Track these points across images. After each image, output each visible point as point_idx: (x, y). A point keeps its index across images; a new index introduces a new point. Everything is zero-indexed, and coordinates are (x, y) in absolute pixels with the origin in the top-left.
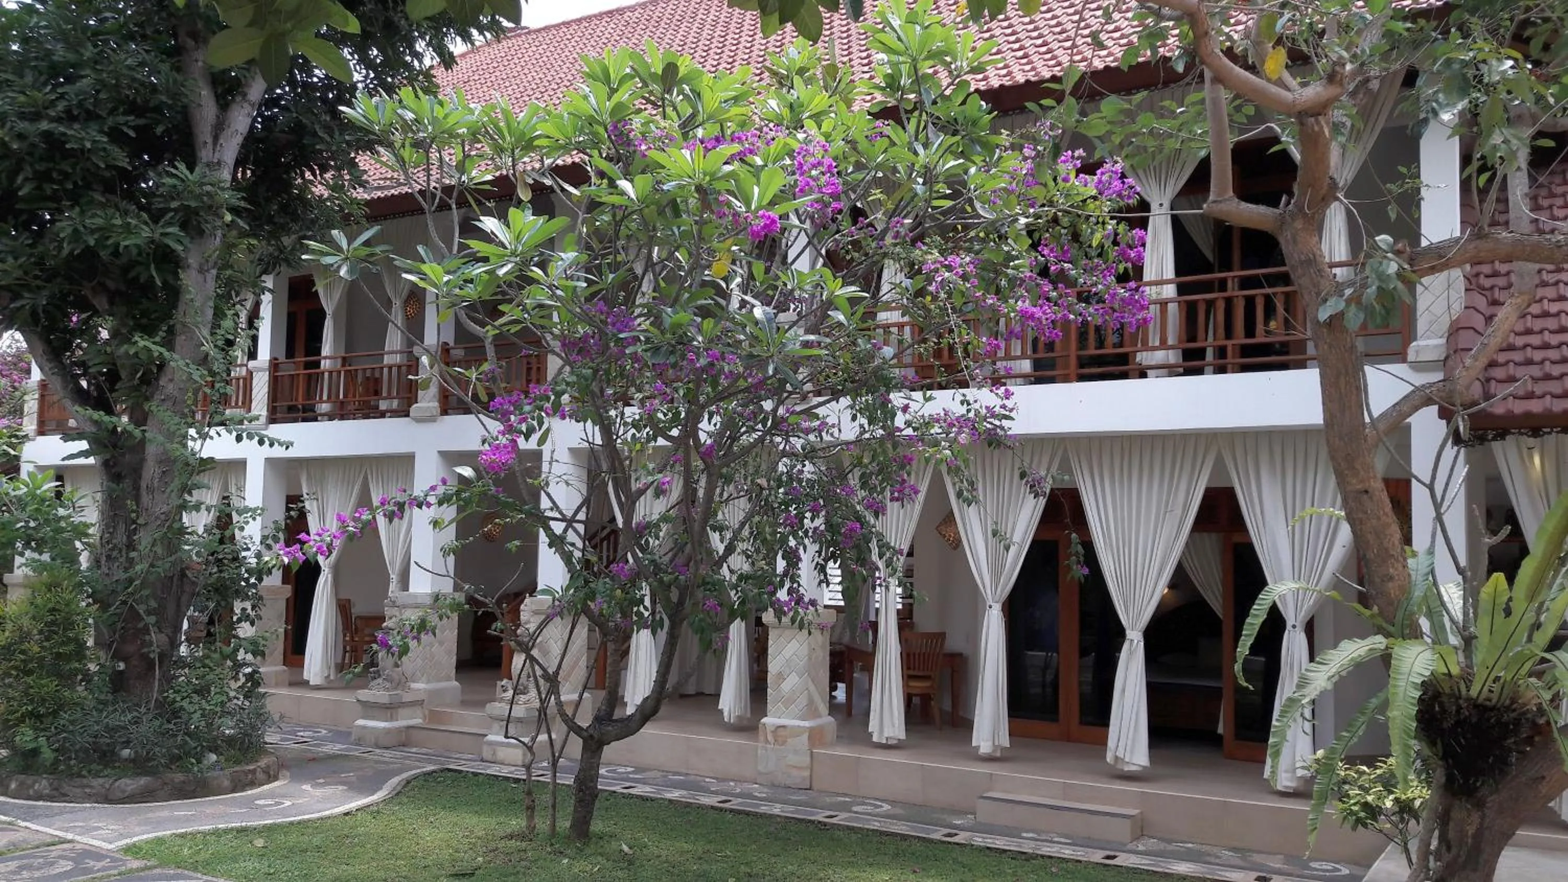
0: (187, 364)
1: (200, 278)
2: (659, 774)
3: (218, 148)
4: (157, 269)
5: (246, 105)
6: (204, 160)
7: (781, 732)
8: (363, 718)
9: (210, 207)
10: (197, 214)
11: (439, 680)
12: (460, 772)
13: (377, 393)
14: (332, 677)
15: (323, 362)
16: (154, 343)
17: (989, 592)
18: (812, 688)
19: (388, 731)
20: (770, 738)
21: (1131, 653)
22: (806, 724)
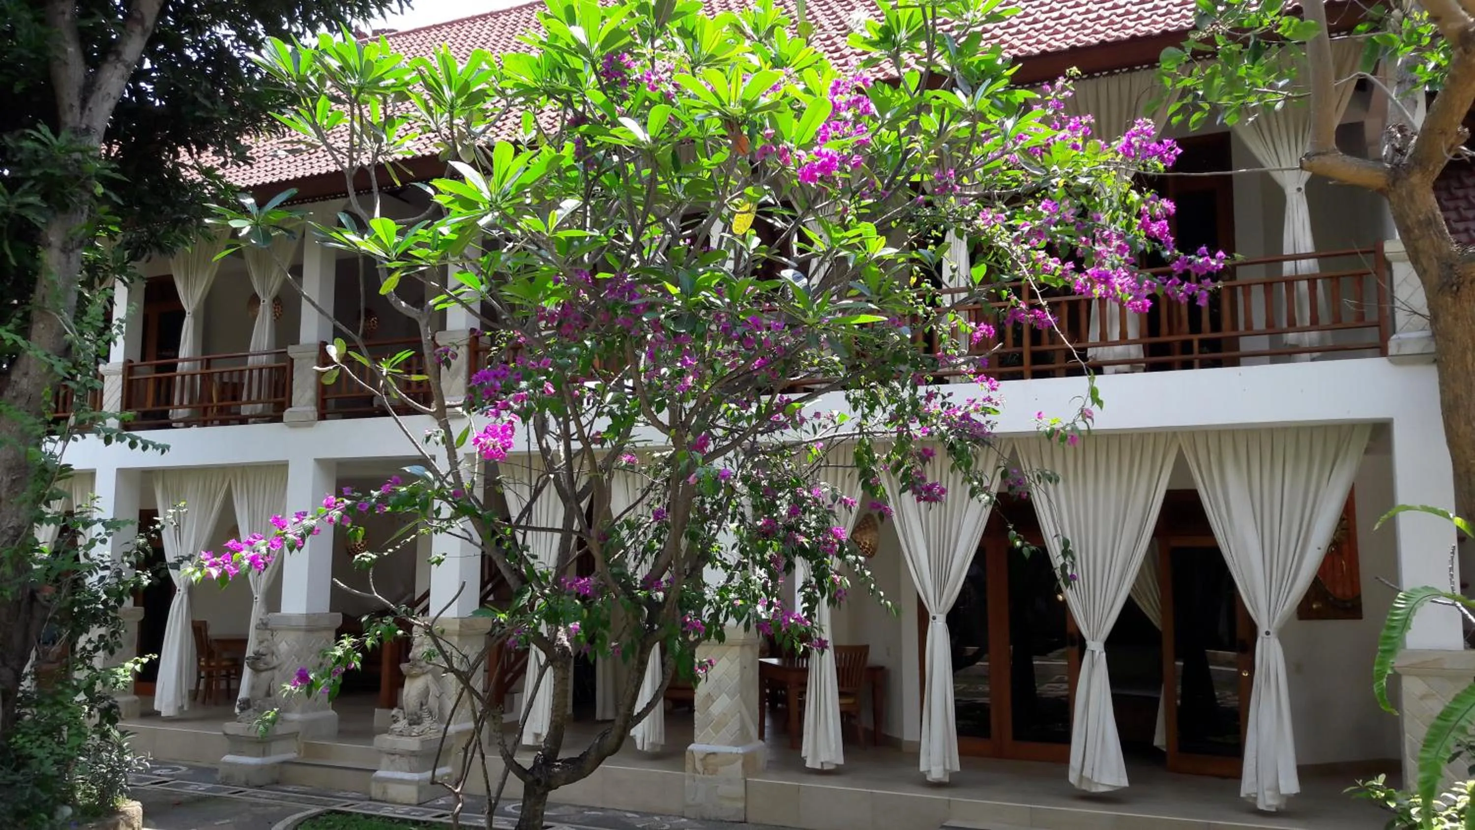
0: (47, 355)
1: (63, 258)
2: (573, 810)
3: (87, 112)
4: (12, 248)
5: (119, 65)
6: (71, 124)
7: (711, 760)
8: (230, 753)
9: (78, 178)
10: (63, 187)
11: (316, 710)
12: (350, 814)
13: (236, 397)
14: (186, 708)
15: (180, 364)
16: (8, 331)
17: (932, 602)
18: (744, 710)
19: (261, 768)
20: (699, 766)
21: (1093, 665)
22: (740, 750)
